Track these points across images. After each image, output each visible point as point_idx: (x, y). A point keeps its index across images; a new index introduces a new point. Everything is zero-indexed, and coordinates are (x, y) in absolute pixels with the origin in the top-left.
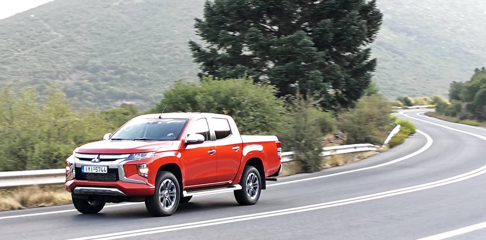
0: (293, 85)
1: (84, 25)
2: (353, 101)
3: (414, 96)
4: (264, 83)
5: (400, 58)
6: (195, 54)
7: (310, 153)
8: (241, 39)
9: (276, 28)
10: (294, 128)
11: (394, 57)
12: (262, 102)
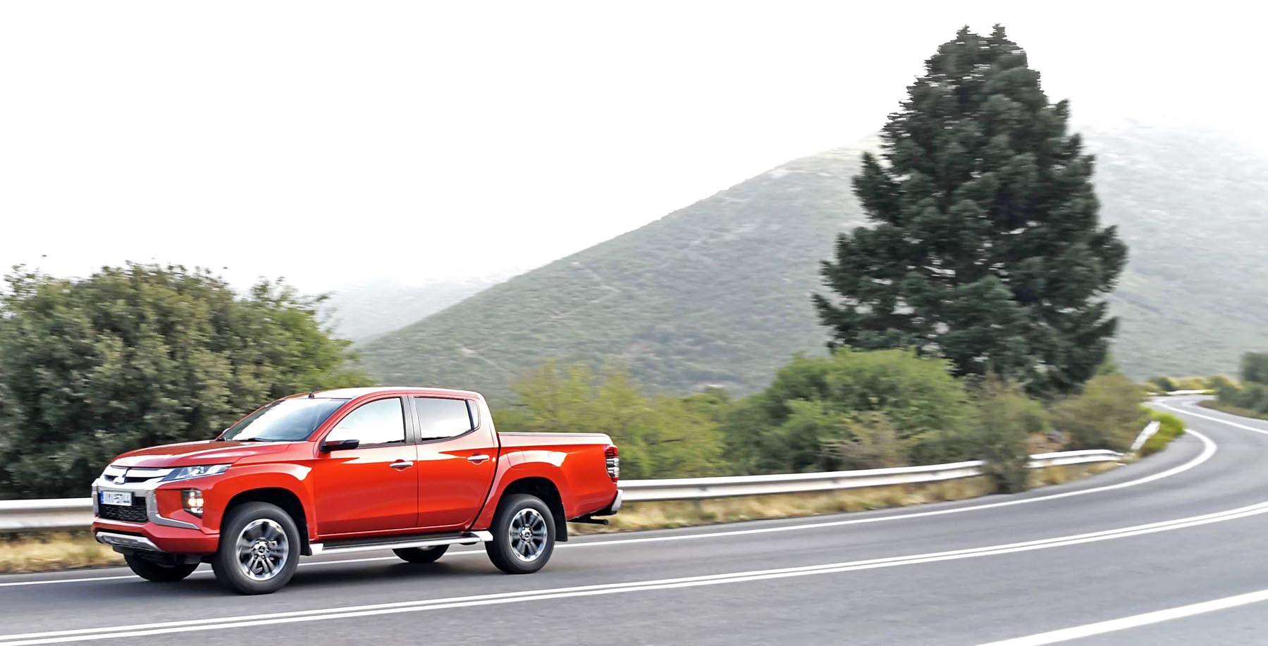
0: (979, 359)
1: (649, 275)
2: (1079, 384)
3: (1177, 376)
4: (932, 355)
5: (1153, 315)
6: (822, 313)
7: (1009, 463)
8: (894, 291)
9: (950, 272)
10: (984, 423)
11: (1143, 314)
12: (930, 385)
